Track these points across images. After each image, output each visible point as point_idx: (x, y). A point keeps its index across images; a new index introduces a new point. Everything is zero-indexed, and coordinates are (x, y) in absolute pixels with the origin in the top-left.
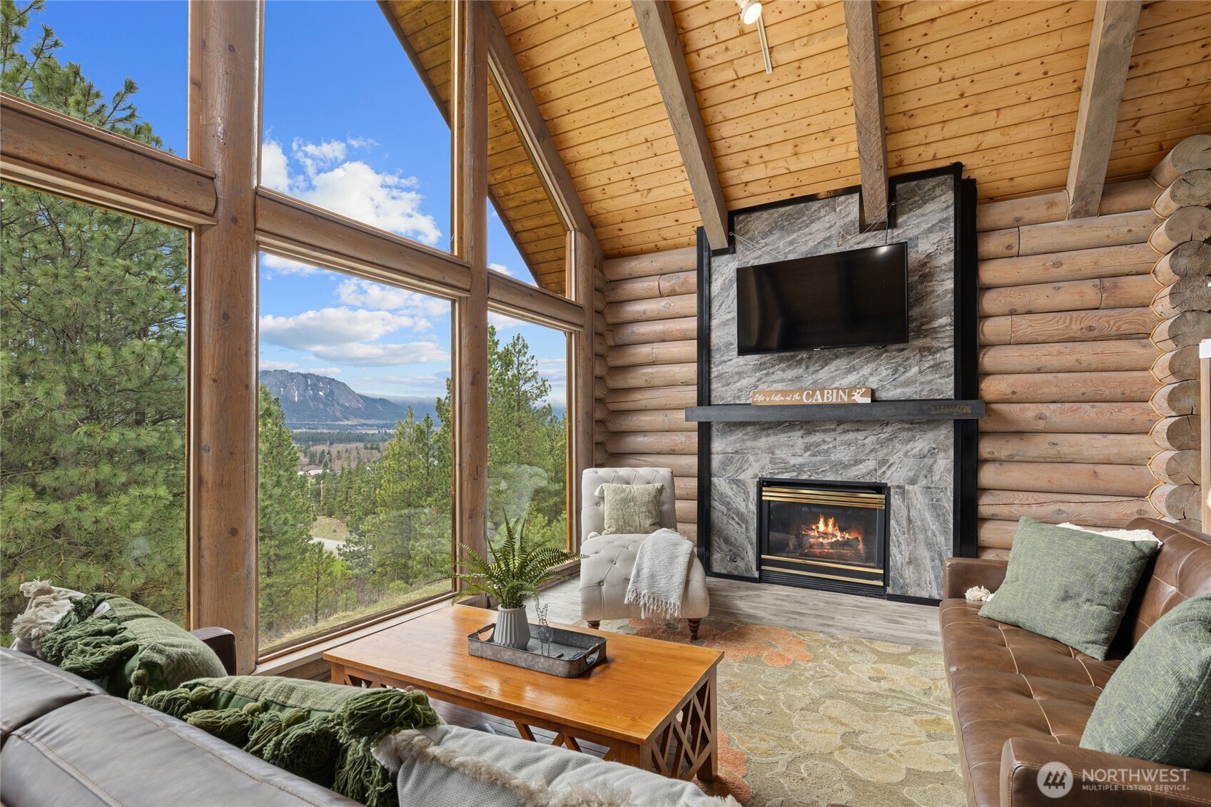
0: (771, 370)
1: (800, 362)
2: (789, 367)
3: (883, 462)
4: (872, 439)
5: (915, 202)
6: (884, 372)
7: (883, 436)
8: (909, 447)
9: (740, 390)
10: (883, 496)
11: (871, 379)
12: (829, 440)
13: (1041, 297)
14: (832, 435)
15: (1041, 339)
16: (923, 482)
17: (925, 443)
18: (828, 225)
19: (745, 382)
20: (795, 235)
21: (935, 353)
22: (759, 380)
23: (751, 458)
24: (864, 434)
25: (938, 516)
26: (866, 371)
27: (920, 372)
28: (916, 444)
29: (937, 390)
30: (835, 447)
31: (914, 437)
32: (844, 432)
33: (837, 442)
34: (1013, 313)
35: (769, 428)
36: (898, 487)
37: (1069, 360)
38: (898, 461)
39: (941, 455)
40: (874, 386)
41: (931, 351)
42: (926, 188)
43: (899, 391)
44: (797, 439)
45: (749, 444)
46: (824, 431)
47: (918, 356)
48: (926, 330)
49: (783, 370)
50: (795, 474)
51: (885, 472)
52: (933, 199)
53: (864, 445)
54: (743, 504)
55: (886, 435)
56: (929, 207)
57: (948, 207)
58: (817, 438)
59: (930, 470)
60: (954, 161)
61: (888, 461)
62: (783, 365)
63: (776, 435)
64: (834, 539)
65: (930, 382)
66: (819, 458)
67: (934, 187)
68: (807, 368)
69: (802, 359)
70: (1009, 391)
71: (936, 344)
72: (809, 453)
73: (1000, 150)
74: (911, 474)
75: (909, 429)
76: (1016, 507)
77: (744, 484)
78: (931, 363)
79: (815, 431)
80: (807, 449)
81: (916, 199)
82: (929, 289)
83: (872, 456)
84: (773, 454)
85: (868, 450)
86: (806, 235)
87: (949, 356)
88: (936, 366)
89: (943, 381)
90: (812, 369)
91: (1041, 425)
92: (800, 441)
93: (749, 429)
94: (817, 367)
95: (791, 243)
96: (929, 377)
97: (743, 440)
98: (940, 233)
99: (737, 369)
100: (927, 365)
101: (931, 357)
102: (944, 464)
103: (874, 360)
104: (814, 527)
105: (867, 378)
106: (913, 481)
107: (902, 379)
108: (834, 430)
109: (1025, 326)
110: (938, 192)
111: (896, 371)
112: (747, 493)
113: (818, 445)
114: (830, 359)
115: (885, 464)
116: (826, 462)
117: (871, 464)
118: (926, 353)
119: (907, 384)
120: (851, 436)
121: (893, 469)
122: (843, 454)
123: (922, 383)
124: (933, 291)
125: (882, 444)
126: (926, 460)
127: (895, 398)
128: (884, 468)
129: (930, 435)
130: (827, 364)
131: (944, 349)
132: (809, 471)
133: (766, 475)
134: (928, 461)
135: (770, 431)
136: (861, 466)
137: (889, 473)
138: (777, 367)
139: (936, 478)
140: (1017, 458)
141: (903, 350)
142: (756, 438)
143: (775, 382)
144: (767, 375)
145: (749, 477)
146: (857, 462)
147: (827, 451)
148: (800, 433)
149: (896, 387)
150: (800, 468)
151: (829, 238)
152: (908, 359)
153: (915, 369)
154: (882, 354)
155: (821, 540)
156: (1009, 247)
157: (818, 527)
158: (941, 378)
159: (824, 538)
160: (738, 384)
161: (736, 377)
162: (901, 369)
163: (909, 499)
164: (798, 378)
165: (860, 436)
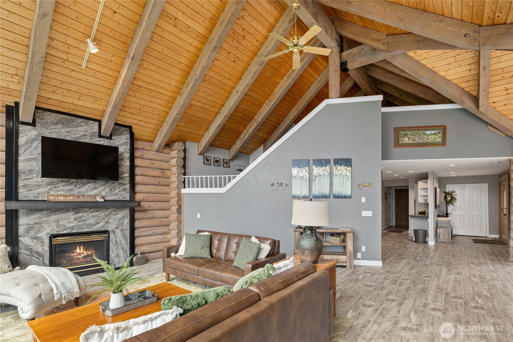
0: (57, 185)
1: (72, 183)
2: (67, 185)
3: (107, 223)
4: (103, 214)
5: (118, 133)
6: (107, 190)
7: (107, 213)
8: (116, 217)
9: (38, 193)
10: (107, 235)
11: (103, 192)
12: (86, 215)
13: (149, 172)
14: (87, 213)
15: (149, 184)
16: (120, 228)
17: (121, 215)
18: (85, 130)
19: (41, 190)
20: (70, 129)
21: (124, 185)
22: (50, 189)
23: (45, 226)
24: (100, 212)
25: (125, 238)
26: (101, 189)
27: (119, 191)
28: (118, 215)
29: (125, 197)
30: (88, 218)
31: (117, 213)
32: (92, 212)
33: (89, 216)
34: (142, 175)
35: (56, 211)
36: (112, 231)
37: (155, 190)
38: (112, 222)
39: (126, 218)
40: (104, 195)
41: (123, 184)
42: (122, 130)
43: (112, 197)
44: (71, 216)
45: (44, 219)
46: (84, 212)
47: (119, 186)
48: (121, 177)
49: (64, 186)
50: (70, 230)
51: (108, 226)
52: (124, 134)
53: (100, 217)
54: (41, 248)
55: (108, 213)
56: (122, 137)
57: (128, 139)
58: (80, 215)
59: (123, 224)
60: (130, 125)
61: (109, 222)
62: (63, 184)
63: (59, 214)
64: (84, 255)
65: (122, 194)
66: (81, 223)
67: (124, 131)
68: (76, 186)
69: (73, 182)
70: (142, 198)
71: (124, 182)
72: (76, 221)
73: (143, 127)
74: (117, 226)
75: (116, 210)
76: (144, 232)
77: (41, 239)
78: (123, 188)
79: (79, 212)
80: (75, 219)
81: (118, 132)
82: (122, 164)
83: (103, 221)
84: (58, 223)
85: (101, 219)
86: (75, 131)
87: (128, 186)
88: (124, 190)
89: (126, 194)
90: (78, 187)
91: (149, 208)
92: (72, 217)
93: (44, 212)
94: (80, 186)
95: (68, 132)
96: (122, 193)
97: (41, 218)
98: (125, 146)
99: (37, 183)
100: (121, 189)
101: (123, 186)
102: (127, 221)
103: (104, 186)
104: (75, 251)
105: (101, 192)
106: (117, 228)
107: (113, 193)
108: (88, 211)
109: (146, 180)
110: (125, 133)
111: (111, 190)
112: (43, 243)
113: (81, 217)
114: (86, 183)
115: (108, 223)
116: (84, 224)
117: (103, 223)
118: (121, 185)
119: (115, 195)
120: (95, 213)
121: (111, 224)
122: (91, 221)
123: (120, 195)
124: (123, 165)
125: (106, 216)
126: (121, 220)
127: (111, 199)
128: (107, 225)
129: (123, 212)
130: (84, 185)
131: (127, 184)
132: (77, 228)
133: (54, 232)
134: (122, 221)
135: (56, 213)
136: (99, 225)
137: (109, 226)
138: (60, 184)
139: (124, 226)
140: (144, 218)
141: (114, 183)
142: (48, 216)
143: (59, 191)
144: (55, 187)
145: (44, 235)
146: (97, 223)
147: (85, 220)
148: (72, 213)
149: (111, 196)
150: (72, 228)
151: (86, 135)
152: (115, 186)
153: (118, 190)
154: (106, 184)
155: (78, 256)
156: (142, 156)
157: (77, 251)
158: (126, 193)
159: (79, 255)
160: (38, 191)
161: (36, 187)
162: (113, 190)
163: (116, 234)
164: (71, 190)
165: (98, 213)
